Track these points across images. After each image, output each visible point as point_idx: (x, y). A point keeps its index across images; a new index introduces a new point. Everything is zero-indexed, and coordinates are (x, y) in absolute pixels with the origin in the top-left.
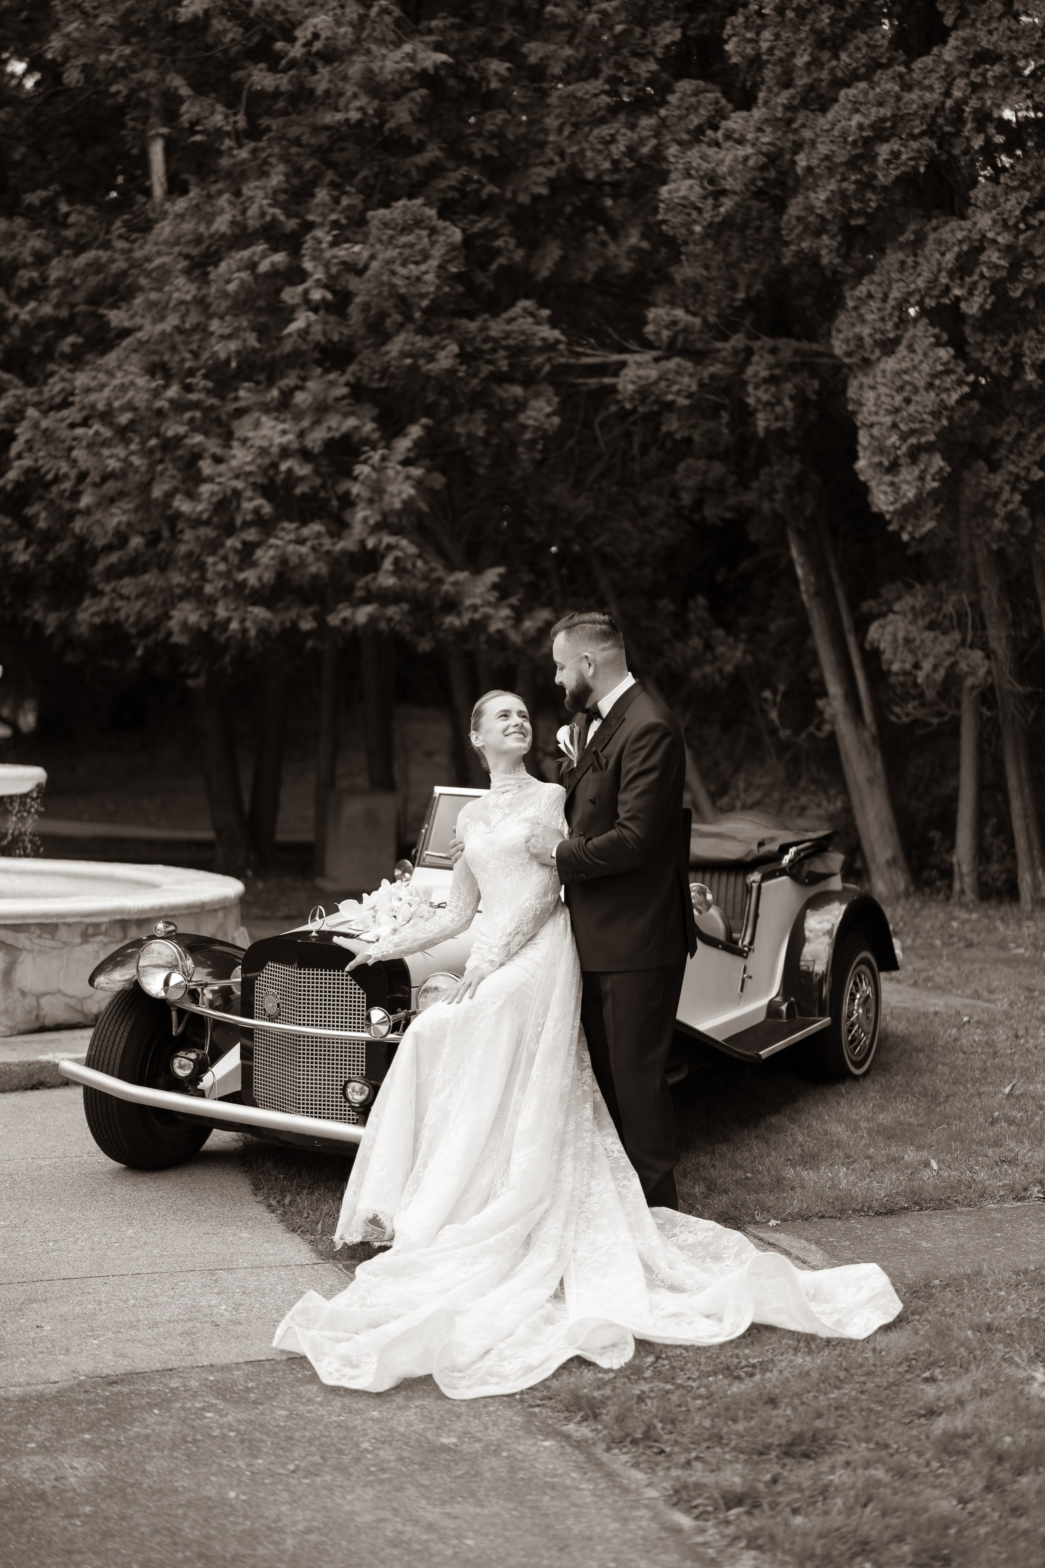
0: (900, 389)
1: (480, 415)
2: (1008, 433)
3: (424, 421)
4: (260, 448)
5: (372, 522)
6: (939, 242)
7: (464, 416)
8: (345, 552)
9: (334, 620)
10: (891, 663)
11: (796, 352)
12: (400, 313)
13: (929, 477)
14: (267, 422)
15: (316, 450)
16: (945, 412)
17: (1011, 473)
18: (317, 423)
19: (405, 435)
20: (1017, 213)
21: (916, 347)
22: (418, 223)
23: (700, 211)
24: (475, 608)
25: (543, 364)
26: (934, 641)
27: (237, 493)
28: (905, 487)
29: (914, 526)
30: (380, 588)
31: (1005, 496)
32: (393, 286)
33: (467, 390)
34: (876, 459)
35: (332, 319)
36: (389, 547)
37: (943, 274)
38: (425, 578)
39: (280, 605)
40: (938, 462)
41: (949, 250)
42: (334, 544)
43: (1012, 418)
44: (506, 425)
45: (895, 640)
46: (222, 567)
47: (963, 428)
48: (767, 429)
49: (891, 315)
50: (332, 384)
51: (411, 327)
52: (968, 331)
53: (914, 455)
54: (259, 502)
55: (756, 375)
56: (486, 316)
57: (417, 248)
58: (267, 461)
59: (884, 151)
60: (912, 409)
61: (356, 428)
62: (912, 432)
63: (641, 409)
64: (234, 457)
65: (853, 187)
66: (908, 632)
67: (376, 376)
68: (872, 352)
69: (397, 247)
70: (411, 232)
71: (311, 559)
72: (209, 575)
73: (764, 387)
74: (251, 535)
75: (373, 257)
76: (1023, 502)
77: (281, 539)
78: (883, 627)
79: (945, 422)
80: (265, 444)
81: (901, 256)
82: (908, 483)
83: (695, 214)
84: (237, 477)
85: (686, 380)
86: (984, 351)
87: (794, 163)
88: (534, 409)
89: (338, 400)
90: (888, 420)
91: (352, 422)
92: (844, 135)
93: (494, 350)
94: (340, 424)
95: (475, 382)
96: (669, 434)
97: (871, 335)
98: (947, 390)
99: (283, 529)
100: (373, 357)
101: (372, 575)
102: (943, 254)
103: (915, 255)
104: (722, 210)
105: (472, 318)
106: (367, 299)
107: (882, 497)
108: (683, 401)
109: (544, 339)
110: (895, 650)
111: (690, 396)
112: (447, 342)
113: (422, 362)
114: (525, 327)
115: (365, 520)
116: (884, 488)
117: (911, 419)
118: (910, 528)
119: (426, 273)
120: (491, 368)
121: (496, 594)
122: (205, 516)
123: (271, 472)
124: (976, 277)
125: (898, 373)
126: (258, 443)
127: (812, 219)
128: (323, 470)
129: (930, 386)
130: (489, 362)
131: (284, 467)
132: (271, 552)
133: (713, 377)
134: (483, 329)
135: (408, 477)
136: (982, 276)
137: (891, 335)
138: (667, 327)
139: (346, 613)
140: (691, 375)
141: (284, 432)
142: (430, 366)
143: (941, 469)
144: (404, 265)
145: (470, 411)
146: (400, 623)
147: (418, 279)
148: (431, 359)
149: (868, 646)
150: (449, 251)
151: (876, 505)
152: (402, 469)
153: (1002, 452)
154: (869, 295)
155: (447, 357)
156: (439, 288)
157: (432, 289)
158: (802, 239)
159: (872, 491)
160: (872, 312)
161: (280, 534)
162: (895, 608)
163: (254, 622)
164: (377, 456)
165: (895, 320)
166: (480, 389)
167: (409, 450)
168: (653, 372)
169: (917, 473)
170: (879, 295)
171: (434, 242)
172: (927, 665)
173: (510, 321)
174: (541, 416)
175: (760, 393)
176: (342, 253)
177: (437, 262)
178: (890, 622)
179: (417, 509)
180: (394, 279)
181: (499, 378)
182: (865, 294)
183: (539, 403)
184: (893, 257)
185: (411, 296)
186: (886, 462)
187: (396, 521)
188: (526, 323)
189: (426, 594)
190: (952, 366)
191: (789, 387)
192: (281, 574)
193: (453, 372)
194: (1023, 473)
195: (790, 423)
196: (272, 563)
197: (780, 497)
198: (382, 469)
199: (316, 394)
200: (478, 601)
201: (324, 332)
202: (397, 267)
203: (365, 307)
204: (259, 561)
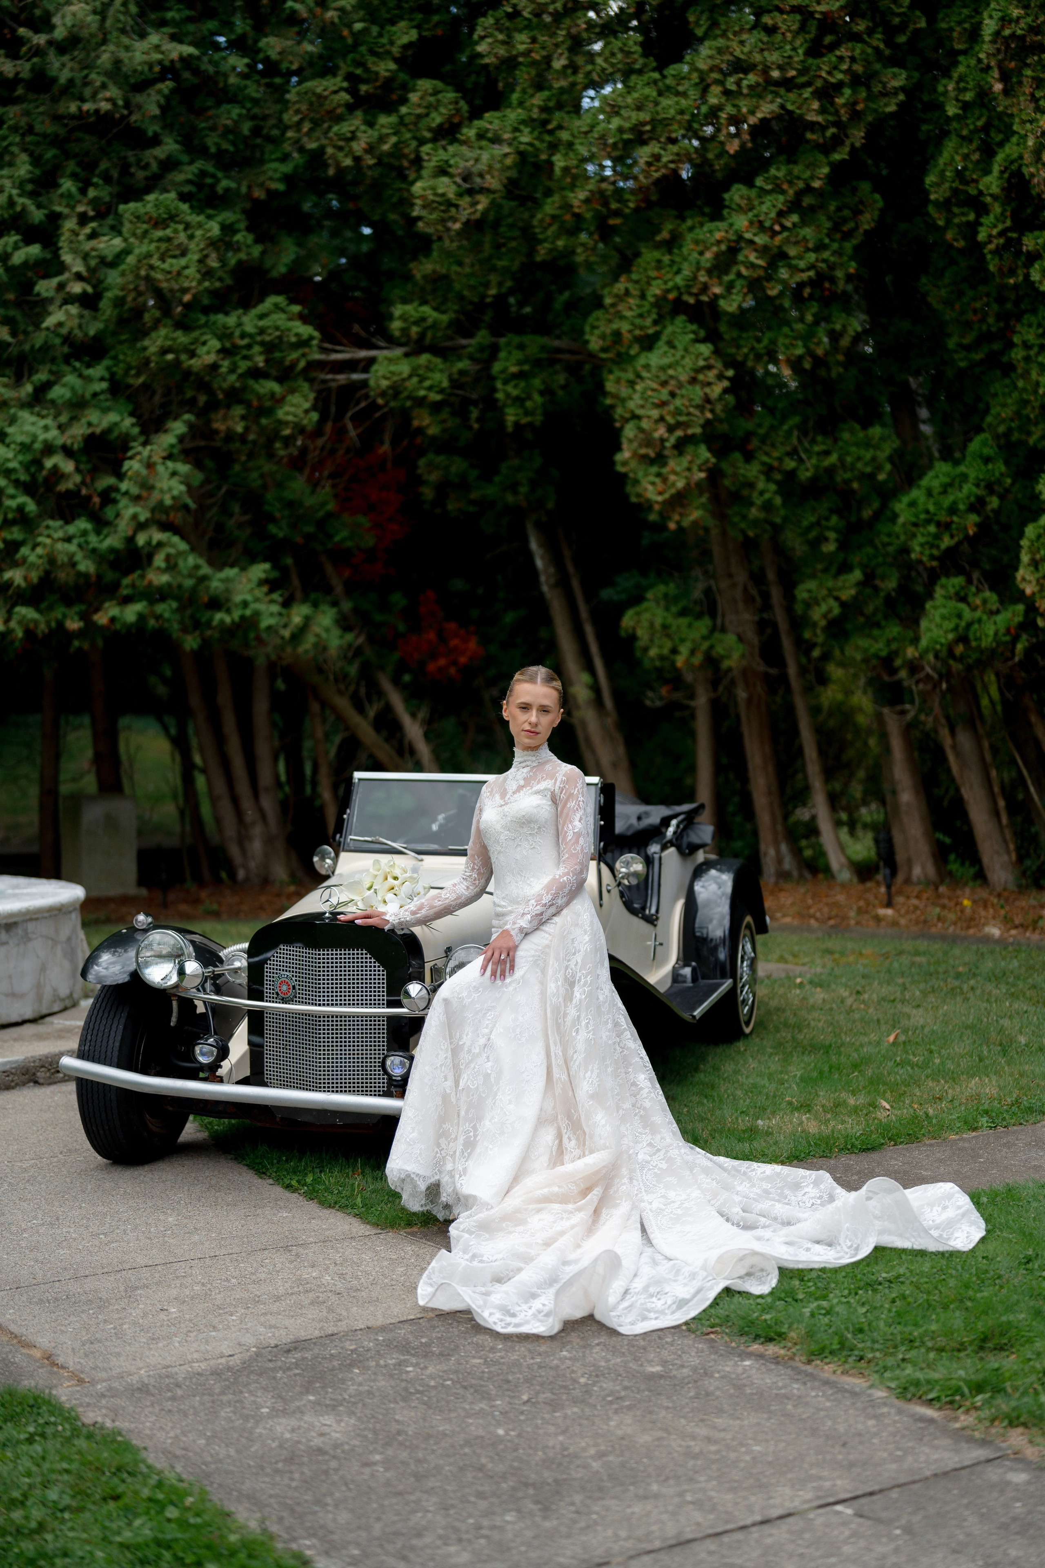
0: (664, 384)
1: (238, 411)
2: (760, 425)
3: (187, 417)
4: (22, 444)
5: (142, 518)
6: (697, 242)
7: (222, 412)
8: (112, 550)
9: (101, 619)
10: (647, 648)
11: (543, 348)
12: (159, 308)
13: (695, 468)
14: (25, 415)
15: (76, 447)
16: (708, 406)
17: (764, 464)
18: (73, 419)
19: (166, 431)
20: (773, 215)
21: (677, 343)
22: (172, 217)
23: (457, 208)
24: (245, 604)
25: (298, 360)
26: (690, 626)
28: (672, 478)
29: (681, 515)
30: (150, 582)
31: (761, 485)
32: (148, 279)
33: (225, 385)
34: (643, 451)
35: (86, 312)
36: (160, 545)
37: (702, 273)
38: (191, 575)
39: (43, 605)
40: (704, 453)
41: (707, 249)
42: (101, 541)
44: (264, 421)
45: (652, 625)
47: (721, 421)
48: (517, 424)
49: (649, 312)
50: (88, 379)
51: (169, 322)
52: (723, 327)
53: (680, 447)
54: (23, 499)
55: (503, 371)
56: (241, 311)
57: (176, 242)
58: (28, 457)
59: (644, 153)
60: (678, 402)
61: (116, 424)
62: (679, 425)
63: (393, 404)
66: (665, 618)
67: (133, 372)
68: (630, 347)
69: (151, 241)
70: (167, 227)
71: (79, 557)
73: (513, 383)
74: (16, 534)
75: (126, 252)
76: (777, 492)
77: (49, 536)
78: (638, 614)
79: (709, 415)
80: (27, 440)
81: (657, 254)
82: (675, 473)
83: (453, 212)
85: (437, 376)
86: (739, 347)
87: (550, 164)
88: (293, 405)
89: (95, 395)
90: (655, 413)
93: (249, 347)
94: (101, 420)
95: (232, 378)
96: (420, 431)
97: (630, 331)
98: (709, 384)
99: (48, 527)
100: (129, 352)
101: (139, 572)
102: (701, 253)
103: (671, 253)
104: (479, 208)
105: (227, 314)
106: (121, 294)
107: (650, 488)
108: (436, 397)
109: (297, 335)
110: (652, 636)
111: (441, 391)
112: (205, 338)
113: (183, 357)
114: (279, 323)
115: (135, 517)
116: (652, 478)
117: (677, 412)
118: (676, 517)
119: (186, 267)
120: (249, 364)
121: (265, 589)
123: (33, 469)
124: (732, 276)
125: (663, 369)
126: (20, 439)
127: (568, 217)
128: (82, 467)
129: (693, 381)
130: (245, 358)
131: (49, 463)
132: (39, 550)
133: (462, 373)
134: (240, 325)
136: (739, 274)
137: (651, 331)
138: (416, 323)
139: (114, 611)
140: (441, 371)
141: (46, 428)
142: (192, 362)
143: (707, 461)
144: (162, 259)
145: (228, 407)
146: (168, 620)
147: (179, 274)
148: (193, 354)
149: (623, 633)
150: (208, 246)
151: (639, 495)
152: (170, 464)
153: (755, 443)
154: (627, 293)
155: (208, 353)
156: (200, 283)
157: (194, 284)
158: (557, 237)
159: (636, 482)
160: (630, 309)
161: (46, 532)
162: (649, 595)
163: (20, 622)
164: (146, 451)
165: (654, 316)
166: (237, 385)
167: (172, 446)
168: (404, 368)
169: (685, 464)
170: (637, 293)
171: (191, 237)
172: (684, 650)
173: (262, 317)
174: (300, 412)
175: (509, 389)
176: (102, 246)
177: (196, 257)
178: (646, 610)
179: (186, 507)
180: (153, 274)
181: (256, 374)
182: (622, 292)
183: (295, 399)
184: (649, 255)
185: (171, 290)
186: (652, 454)
187: (164, 517)
188: (279, 319)
189: (194, 590)
190: (712, 362)
191: (537, 382)
192: (47, 573)
193: (214, 367)
194: (775, 464)
195: (538, 419)
196: (40, 562)
197: (523, 489)
198: (150, 466)
199: (73, 389)
200: (249, 597)
201: (80, 326)
202: (155, 261)
203: (119, 302)
204: (24, 560)
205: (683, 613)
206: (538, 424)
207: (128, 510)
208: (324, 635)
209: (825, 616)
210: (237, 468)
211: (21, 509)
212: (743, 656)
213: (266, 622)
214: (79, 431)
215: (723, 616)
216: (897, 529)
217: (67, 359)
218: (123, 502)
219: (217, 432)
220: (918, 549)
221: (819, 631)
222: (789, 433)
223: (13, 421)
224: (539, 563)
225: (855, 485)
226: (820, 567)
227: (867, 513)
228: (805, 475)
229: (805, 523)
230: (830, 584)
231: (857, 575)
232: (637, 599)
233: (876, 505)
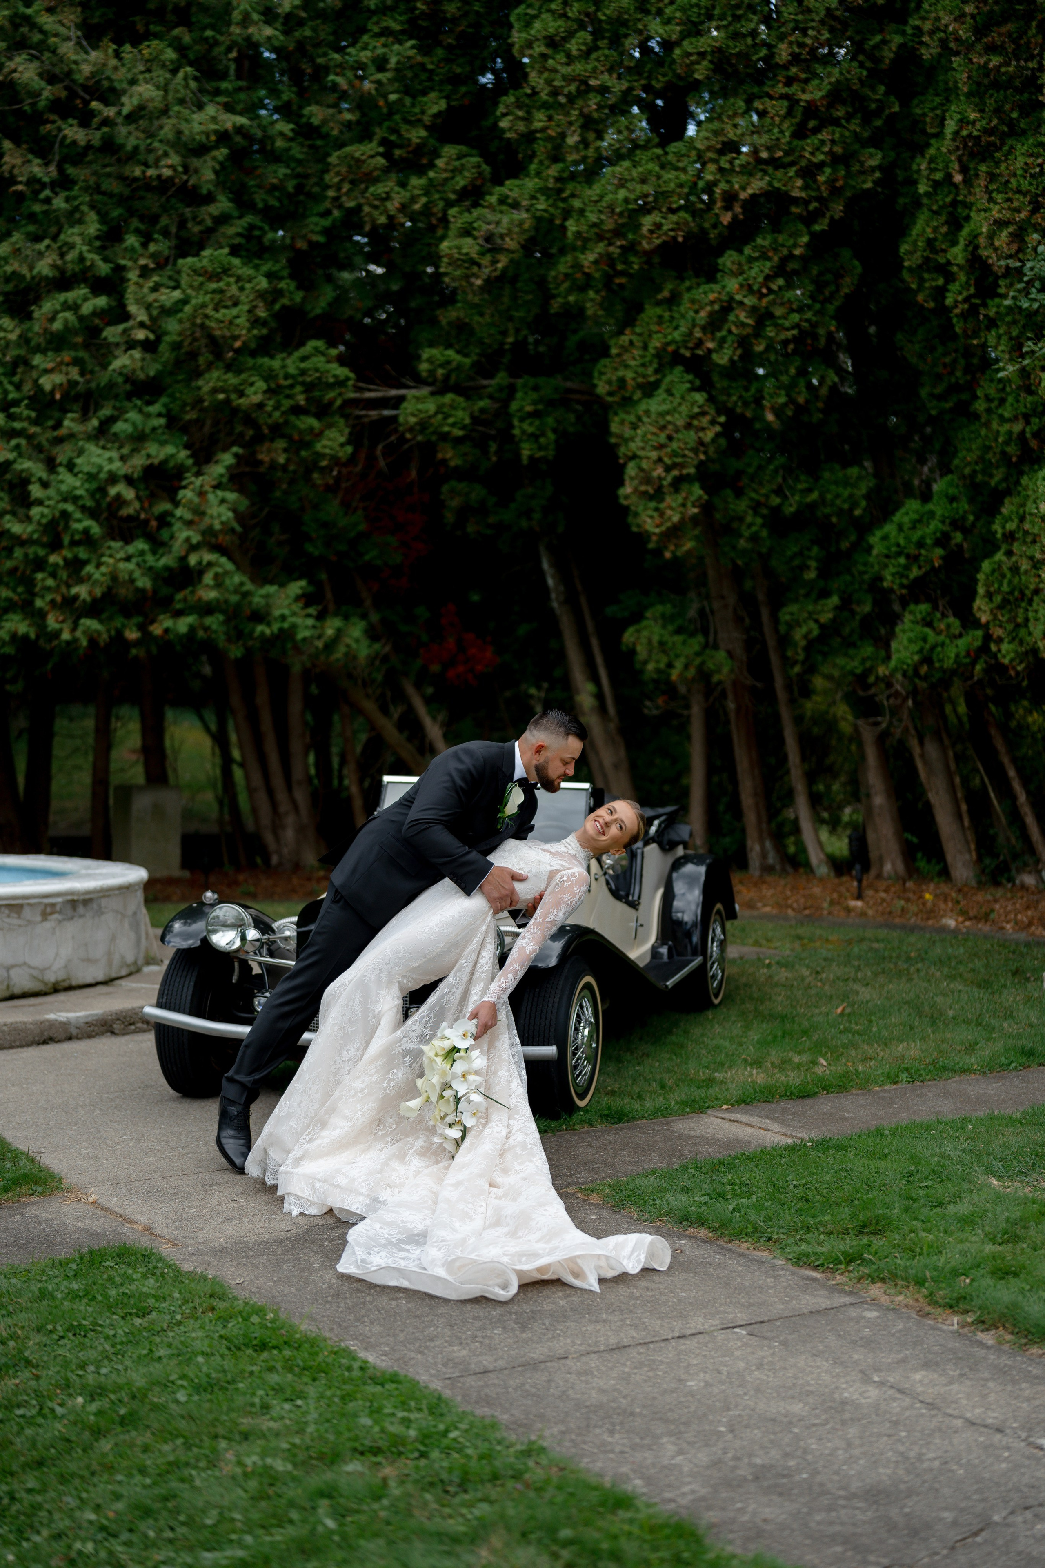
0: (662, 428)
1: (281, 444)
2: (750, 465)
3: (235, 449)
4: (88, 473)
5: (194, 541)
6: (693, 301)
7: (267, 445)
8: (167, 568)
9: (157, 629)
10: (645, 662)
11: (556, 389)
12: (212, 353)
13: (689, 504)
14: (92, 448)
15: (136, 476)
16: (702, 449)
17: (752, 499)
18: (134, 451)
19: (217, 462)
20: (760, 279)
21: (675, 391)
22: (226, 271)
23: (479, 266)
24: (283, 618)
25: (334, 399)
26: (684, 643)
27: (65, 514)
28: (669, 512)
29: (676, 545)
30: (200, 599)
31: (749, 519)
32: (202, 326)
33: (270, 421)
34: (643, 488)
35: (148, 356)
36: (210, 564)
37: (697, 329)
38: (236, 592)
39: (104, 616)
40: (697, 491)
41: (702, 308)
42: (157, 560)
43: (751, 452)
44: (304, 453)
45: (650, 642)
46: (50, 582)
47: (713, 462)
48: (531, 458)
49: (651, 362)
50: (148, 416)
51: (221, 365)
52: (715, 378)
53: (677, 483)
54: (88, 523)
55: (520, 410)
56: (284, 354)
57: (229, 294)
58: (94, 485)
59: (647, 222)
60: (675, 445)
61: (172, 456)
62: (675, 466)
63: (419, 438)
64: (62, 482)
65: (618, 251)
66: (661, 636)
67: (187, 408)
68: (633, 393)
69: (206, 293)
70: (220, 280)
71: (137, 574)
72: (37, 589)
73: (528, 421)
74: (81, 553)
75: (185, 302)
76: (763, 525)
77: (111, 556)
78: (638, 631)
79: (702, 457)
80: (94, 471)
81: (658, 311)
82: (671, 508)
83: (475, 269)
84: (65, 500)
85: (460, 414)
86: (729, 395)
87: (564, 229)
88: (330, 439)
89: (154, 429)
90: (654, 455)
91: (170, 450)
92: (611, 208)
93: (292, 386)
94: (159, 452)
95: (277, 414)
96: (444, 462)
97: (633, 379)
98: (703, 429)
100: (185, 391)
101: (190, 589)
102: (697, 312)
103: (671, 310)
104: (500, 266)
105: (272, 357)
106: (178, 339)
107: (649, 520)
108: (458, 433)
109: (335, 376)
110: (650, 652)
111: (464, 428)
112: (253, 379)
113: (233, 396)
114: (319, 365)
115: (188, 539)
116: (650, 512)
117: (674, 454)
118: (672, 548)
119: (237, 317)
120: (291, 402)
122: (35, 536)
123: (98, 496)
124: (724, 333)
125: (661, 414)
126: (86, 469)
127: (579, 276)
128: (141, 493)
129: (689, 426)
130: (288, 397)
131: (113, 491)
132: (103, 569)
133: (482, 411)
134: (284, 367)
135: (223, 501)
136: (730, 332)
137: (652, 379)
138: (442, 365)
139: (168, 623)
140: (464, 409)
141: (110, 460)
142: (241, 401)
143: (700, 498)
144: (216, 310)
145: (272, 440)
146: (216, 632)
147: (231, 323)
148: (241, 394)
149: (624, 648)
150: (256, 298)
151: (639, 526)
152: (220, 493)
153: (745, 481)
154: (631, 343)
155: (256, 393)
156: (249, 330)
157: (244, 332)
158: (569, 291)
159: (636, 514)
160: (634, 358)
161: (108, 552)
162: (648, 614)
163: (84, 633)
164: (198, 481)
165: (655, 366)
166: (281, 421)
167: (222, 476)
168: (430, 406)
169: (680, 500)
170: (640, 344)
171: (242, 289)
172: (679, 665)
173: (304, 359)
174: (335, 445)
175: (525, 426)
176: (163, 298)
177: (246, 308)
178: (646, 627)
179: (233, 530)
180: (207, 322)
181: (297, 410)
182: (627, 343)
183: (332, 433)
184: (651, 312)
185: (223, 337)
186: (651, 491)
187: (213, 540)
188: (319, 361)
189: (238, 605)
190: (706, 408)
191: (550, 421)
192: (110, 589)
193: (260, 406)
194: (763, 500)
195: (551, 454)
196: (103, 579)
197: (537, 516)
198: (202, 494)
199: (134, 424)
200: (286, 612)
201: (142, 368)
202: (209, 311)
203: (176, 346)
204: (90, 576)
205: (679, 631)
206: (550, 458)
207: (182, 534)
208: (354, 646)
209: (805, 637)
210: (278, 494)
211: (86, 532)
212: (732, 671)
213: (301, 634)
214: (138, 462)
215: (716, 633)
216: (871, 559)
217: (129, 396)
218: (177, 526)
219: (261, 462)
220: (889, 578)
221: (800, 651)
222: (776, 471)
223: (81, 452)
224: (550, 582)
225: (834, 520)
226: (802, 592)
227: (845, 545)
228: (790, 509)
229: (789, 553)
230: (810, 608)
231: (835, 600)
232: (637, 617)
233: (853, 538)
